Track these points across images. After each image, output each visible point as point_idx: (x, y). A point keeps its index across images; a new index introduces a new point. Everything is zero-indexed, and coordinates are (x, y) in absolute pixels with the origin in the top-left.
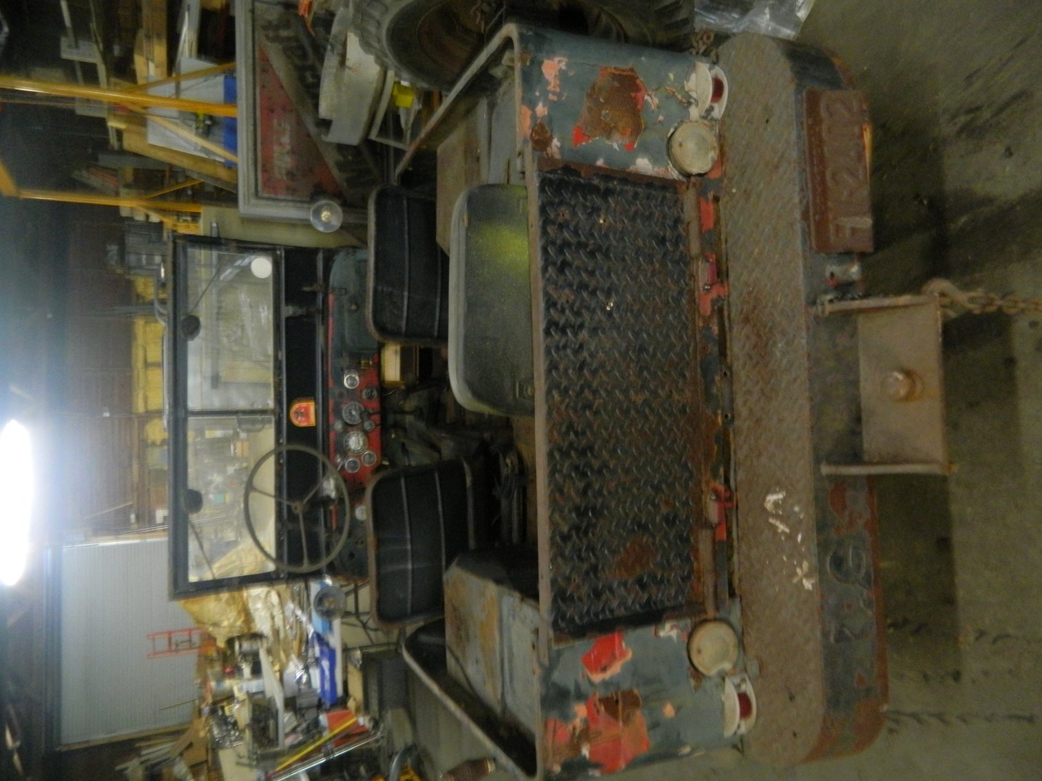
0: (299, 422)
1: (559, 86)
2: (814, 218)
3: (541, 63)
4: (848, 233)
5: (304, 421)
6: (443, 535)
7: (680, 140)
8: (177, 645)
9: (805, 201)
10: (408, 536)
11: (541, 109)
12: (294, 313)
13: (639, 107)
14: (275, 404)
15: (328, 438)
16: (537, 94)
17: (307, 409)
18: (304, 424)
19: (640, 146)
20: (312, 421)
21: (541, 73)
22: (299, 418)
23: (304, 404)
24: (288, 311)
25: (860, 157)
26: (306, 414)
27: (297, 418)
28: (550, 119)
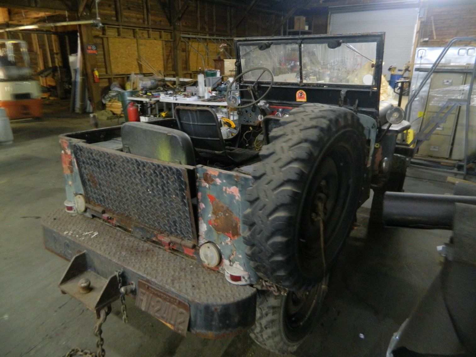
0: (298, 94)
1: (229, 194)
2: (147, 285)
3: (237, 186)
4: (142, 297)
5: (298, 96)
6: (201, 138)
7: (211, 248)
8: (356, 59)
9: (152, 283)
10: (199, 124)
11: (218, 181)
12: (342, 94)
13: (226, 233)
14: (304, 83)
15: (289, 106)
16: (224, 181)
17: (303, 98)
18: (297, 96)
19: (210, 228)
20: (298, 100)
21: (233, 185)
22: (300, 94)
23: (305, 97)
24: (343, 92)
25: (163, 318)
26: (301, 97)
27: (299, 93)
28: (215, 185)
